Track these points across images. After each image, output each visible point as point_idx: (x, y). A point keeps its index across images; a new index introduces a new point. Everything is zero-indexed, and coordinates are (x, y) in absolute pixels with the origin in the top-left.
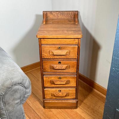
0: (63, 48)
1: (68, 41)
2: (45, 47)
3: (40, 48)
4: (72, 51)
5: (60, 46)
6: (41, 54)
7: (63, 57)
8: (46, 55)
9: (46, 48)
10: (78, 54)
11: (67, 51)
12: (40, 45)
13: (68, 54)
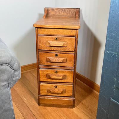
0: (61, 39)
1: (66, 32)
2: (42, 37)
3: (37, 38)
4: (69, 42)
5: (57, 37)
6: (37, 45)
7: (60, 49)
8: (43, 46)
9: (43, 39)
10: (75, 47)
11: (64, 42)
12: (37, 35)
13: (65, 46)
